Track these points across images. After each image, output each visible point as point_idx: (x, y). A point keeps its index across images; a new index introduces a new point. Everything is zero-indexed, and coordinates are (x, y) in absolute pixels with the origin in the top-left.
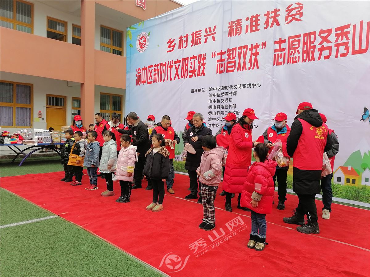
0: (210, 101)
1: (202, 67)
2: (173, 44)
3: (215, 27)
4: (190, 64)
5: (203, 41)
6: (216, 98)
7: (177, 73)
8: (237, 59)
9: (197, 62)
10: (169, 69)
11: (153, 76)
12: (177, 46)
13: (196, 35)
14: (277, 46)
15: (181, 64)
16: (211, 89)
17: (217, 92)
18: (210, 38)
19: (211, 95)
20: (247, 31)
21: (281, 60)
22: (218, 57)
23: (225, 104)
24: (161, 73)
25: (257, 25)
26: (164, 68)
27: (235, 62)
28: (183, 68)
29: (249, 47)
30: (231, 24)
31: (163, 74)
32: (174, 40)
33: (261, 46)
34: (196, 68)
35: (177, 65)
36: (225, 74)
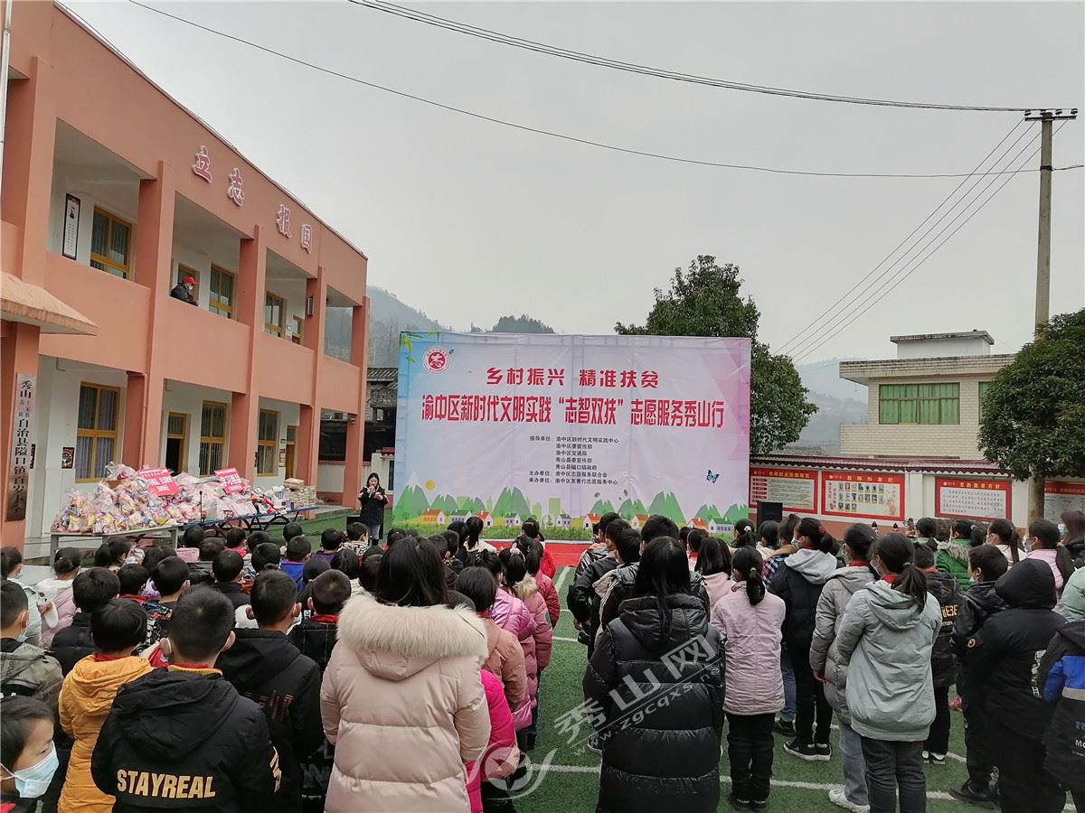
0: (558, 453)
1: (546, 412)
2: (497, 375)
3: (563, 370)
4: (526, 406)
5: (546, 381)
6: (566, 449)
7: (506, 413)
8: (591, 410)
9: (537, 404)
10: (492, 406)
11: (460, 411)
12: (504, 380)
13: (535, 372)
14: (634, 407)
15: (512, 402)
16: (559, 439)
17: (566, 442)
18: (556, 381)
19: (558, 446)
20: (602, 385)
21: (638, 420)
22: (568, 405)
23: (577, 457)
24: (476, 408)
25: (612, 381)
26: (481, 403)
27: (588, 413)
28: (515, 408)
29: (605, 400)
30: (583, 372)
31: (481, 412)
32: (499, 371)
33: (617, 402)
34: (537, 411)
35: (506, 403)
36: (576, 424)
